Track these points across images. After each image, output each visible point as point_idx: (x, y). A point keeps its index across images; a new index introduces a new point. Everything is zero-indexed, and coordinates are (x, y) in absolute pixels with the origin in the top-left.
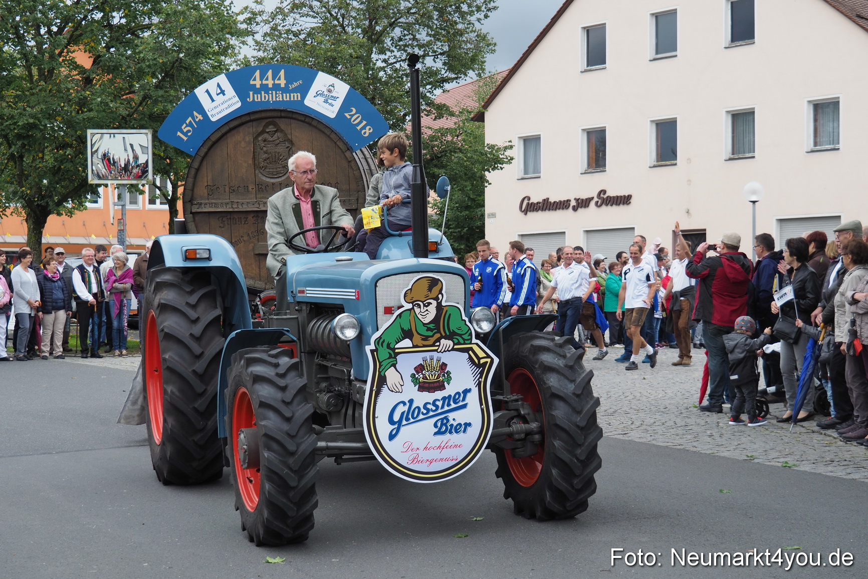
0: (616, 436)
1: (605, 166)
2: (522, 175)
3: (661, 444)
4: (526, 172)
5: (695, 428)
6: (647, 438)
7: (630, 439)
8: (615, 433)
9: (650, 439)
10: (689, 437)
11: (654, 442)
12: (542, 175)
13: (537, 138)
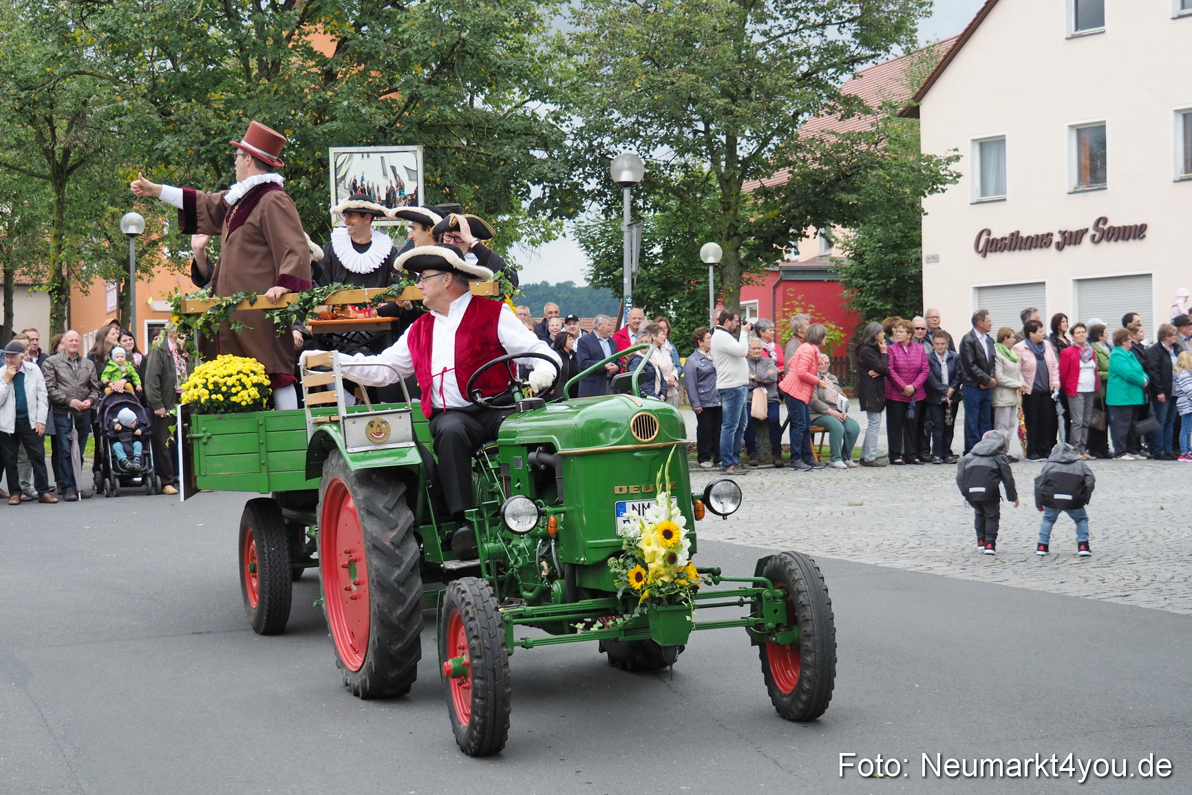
0: (1112, 600)
1: (1104, 180)
2: (977, 196)
3: (1180, 612)
4: (984, 193)
6: (1159, 603)
7: (1133, 603)
8: (1111, 594)
9: (1163, 603)
11: (1169, 609)
12: (1008, 196)
13: (1000, 141)
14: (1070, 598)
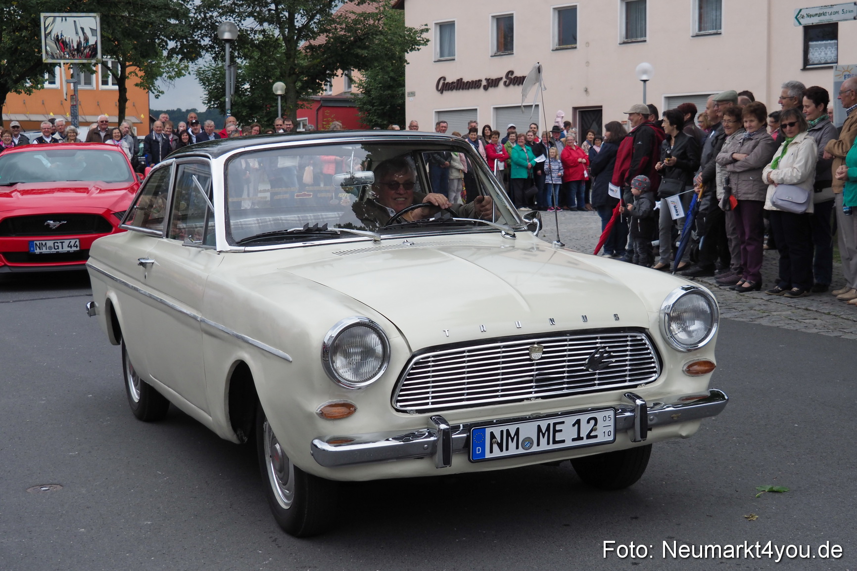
1: (512, 48)
2: (438, 57)
4: (442, 55)
12: (456, 57)
13: (452, 24)
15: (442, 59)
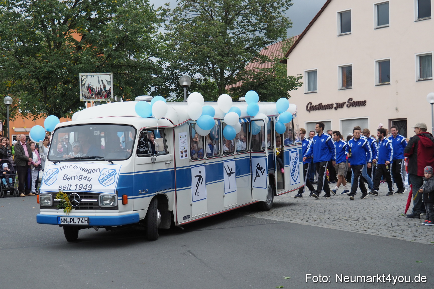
0: (360, 232)
1: (351, 85)
2: (307, 91)
3: (384, 236)
4: (309, 90)
5: (403, 227)
6: (377, 233)
7: (368, 233)
8: (360, 230)
9: (378, 233)
10: (399, 232)
11: (380, 235)
12: (318, 91)
13: (315, 72)
14: (345, 232)
15: (309, 92)
